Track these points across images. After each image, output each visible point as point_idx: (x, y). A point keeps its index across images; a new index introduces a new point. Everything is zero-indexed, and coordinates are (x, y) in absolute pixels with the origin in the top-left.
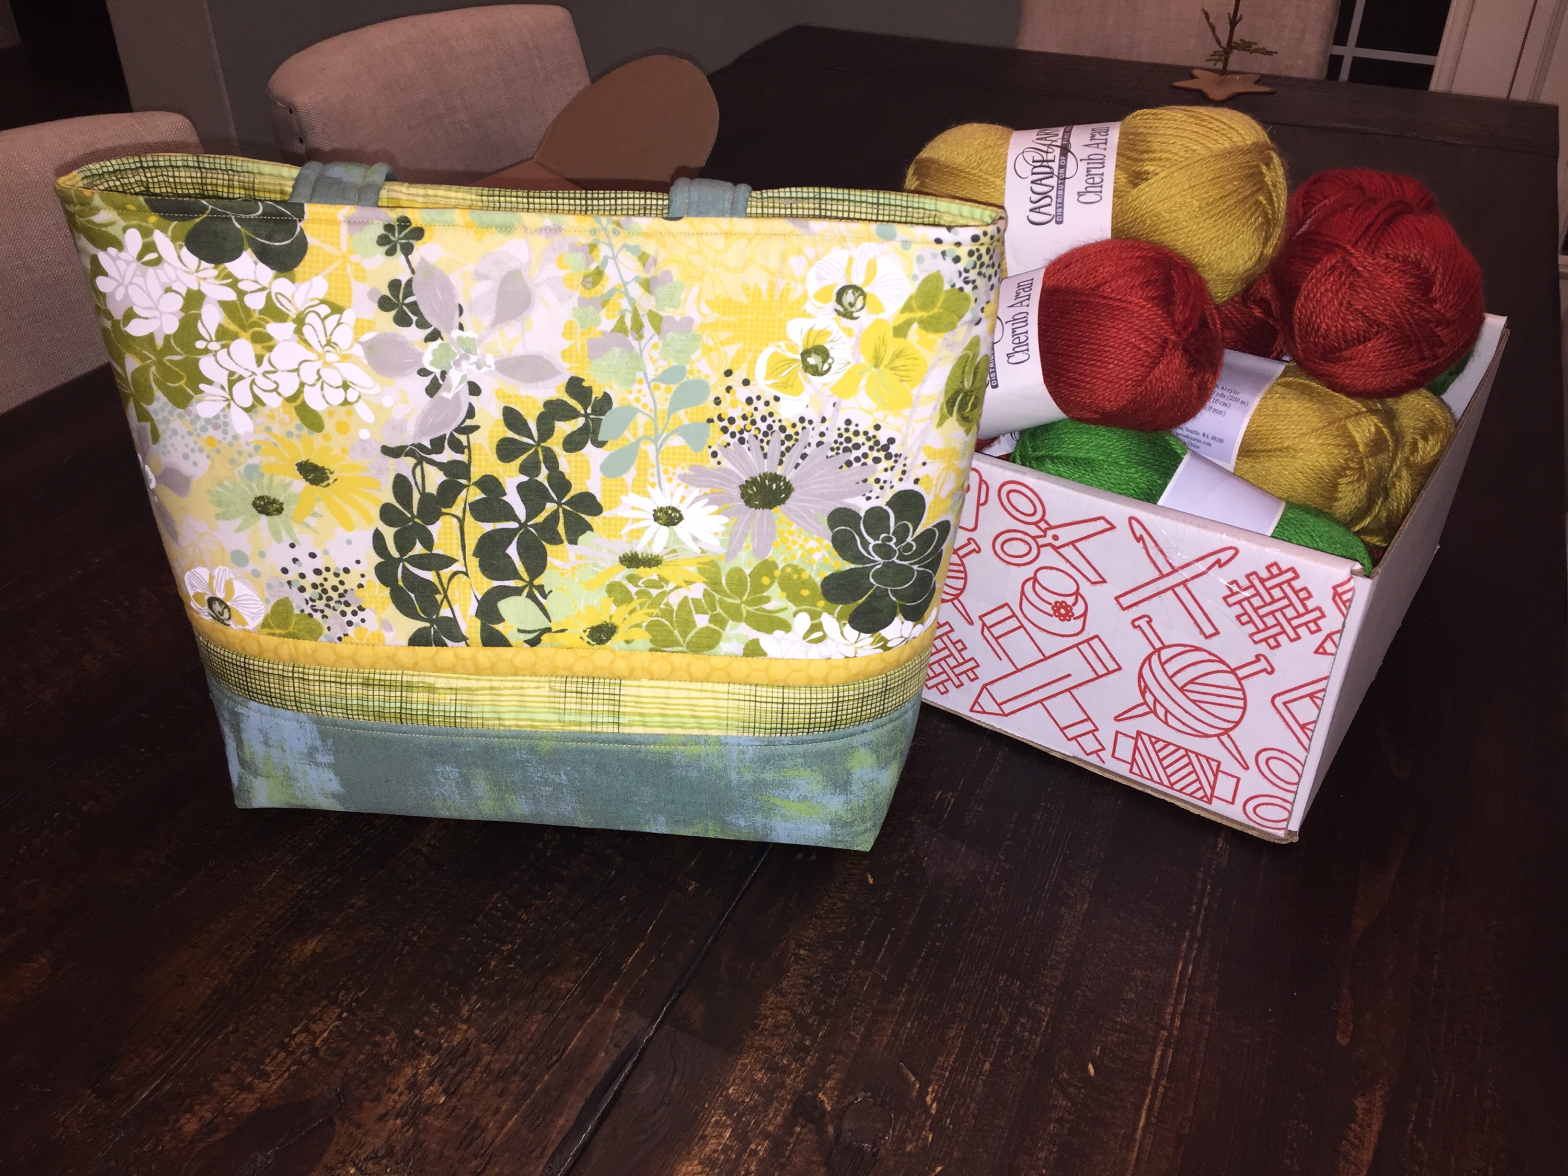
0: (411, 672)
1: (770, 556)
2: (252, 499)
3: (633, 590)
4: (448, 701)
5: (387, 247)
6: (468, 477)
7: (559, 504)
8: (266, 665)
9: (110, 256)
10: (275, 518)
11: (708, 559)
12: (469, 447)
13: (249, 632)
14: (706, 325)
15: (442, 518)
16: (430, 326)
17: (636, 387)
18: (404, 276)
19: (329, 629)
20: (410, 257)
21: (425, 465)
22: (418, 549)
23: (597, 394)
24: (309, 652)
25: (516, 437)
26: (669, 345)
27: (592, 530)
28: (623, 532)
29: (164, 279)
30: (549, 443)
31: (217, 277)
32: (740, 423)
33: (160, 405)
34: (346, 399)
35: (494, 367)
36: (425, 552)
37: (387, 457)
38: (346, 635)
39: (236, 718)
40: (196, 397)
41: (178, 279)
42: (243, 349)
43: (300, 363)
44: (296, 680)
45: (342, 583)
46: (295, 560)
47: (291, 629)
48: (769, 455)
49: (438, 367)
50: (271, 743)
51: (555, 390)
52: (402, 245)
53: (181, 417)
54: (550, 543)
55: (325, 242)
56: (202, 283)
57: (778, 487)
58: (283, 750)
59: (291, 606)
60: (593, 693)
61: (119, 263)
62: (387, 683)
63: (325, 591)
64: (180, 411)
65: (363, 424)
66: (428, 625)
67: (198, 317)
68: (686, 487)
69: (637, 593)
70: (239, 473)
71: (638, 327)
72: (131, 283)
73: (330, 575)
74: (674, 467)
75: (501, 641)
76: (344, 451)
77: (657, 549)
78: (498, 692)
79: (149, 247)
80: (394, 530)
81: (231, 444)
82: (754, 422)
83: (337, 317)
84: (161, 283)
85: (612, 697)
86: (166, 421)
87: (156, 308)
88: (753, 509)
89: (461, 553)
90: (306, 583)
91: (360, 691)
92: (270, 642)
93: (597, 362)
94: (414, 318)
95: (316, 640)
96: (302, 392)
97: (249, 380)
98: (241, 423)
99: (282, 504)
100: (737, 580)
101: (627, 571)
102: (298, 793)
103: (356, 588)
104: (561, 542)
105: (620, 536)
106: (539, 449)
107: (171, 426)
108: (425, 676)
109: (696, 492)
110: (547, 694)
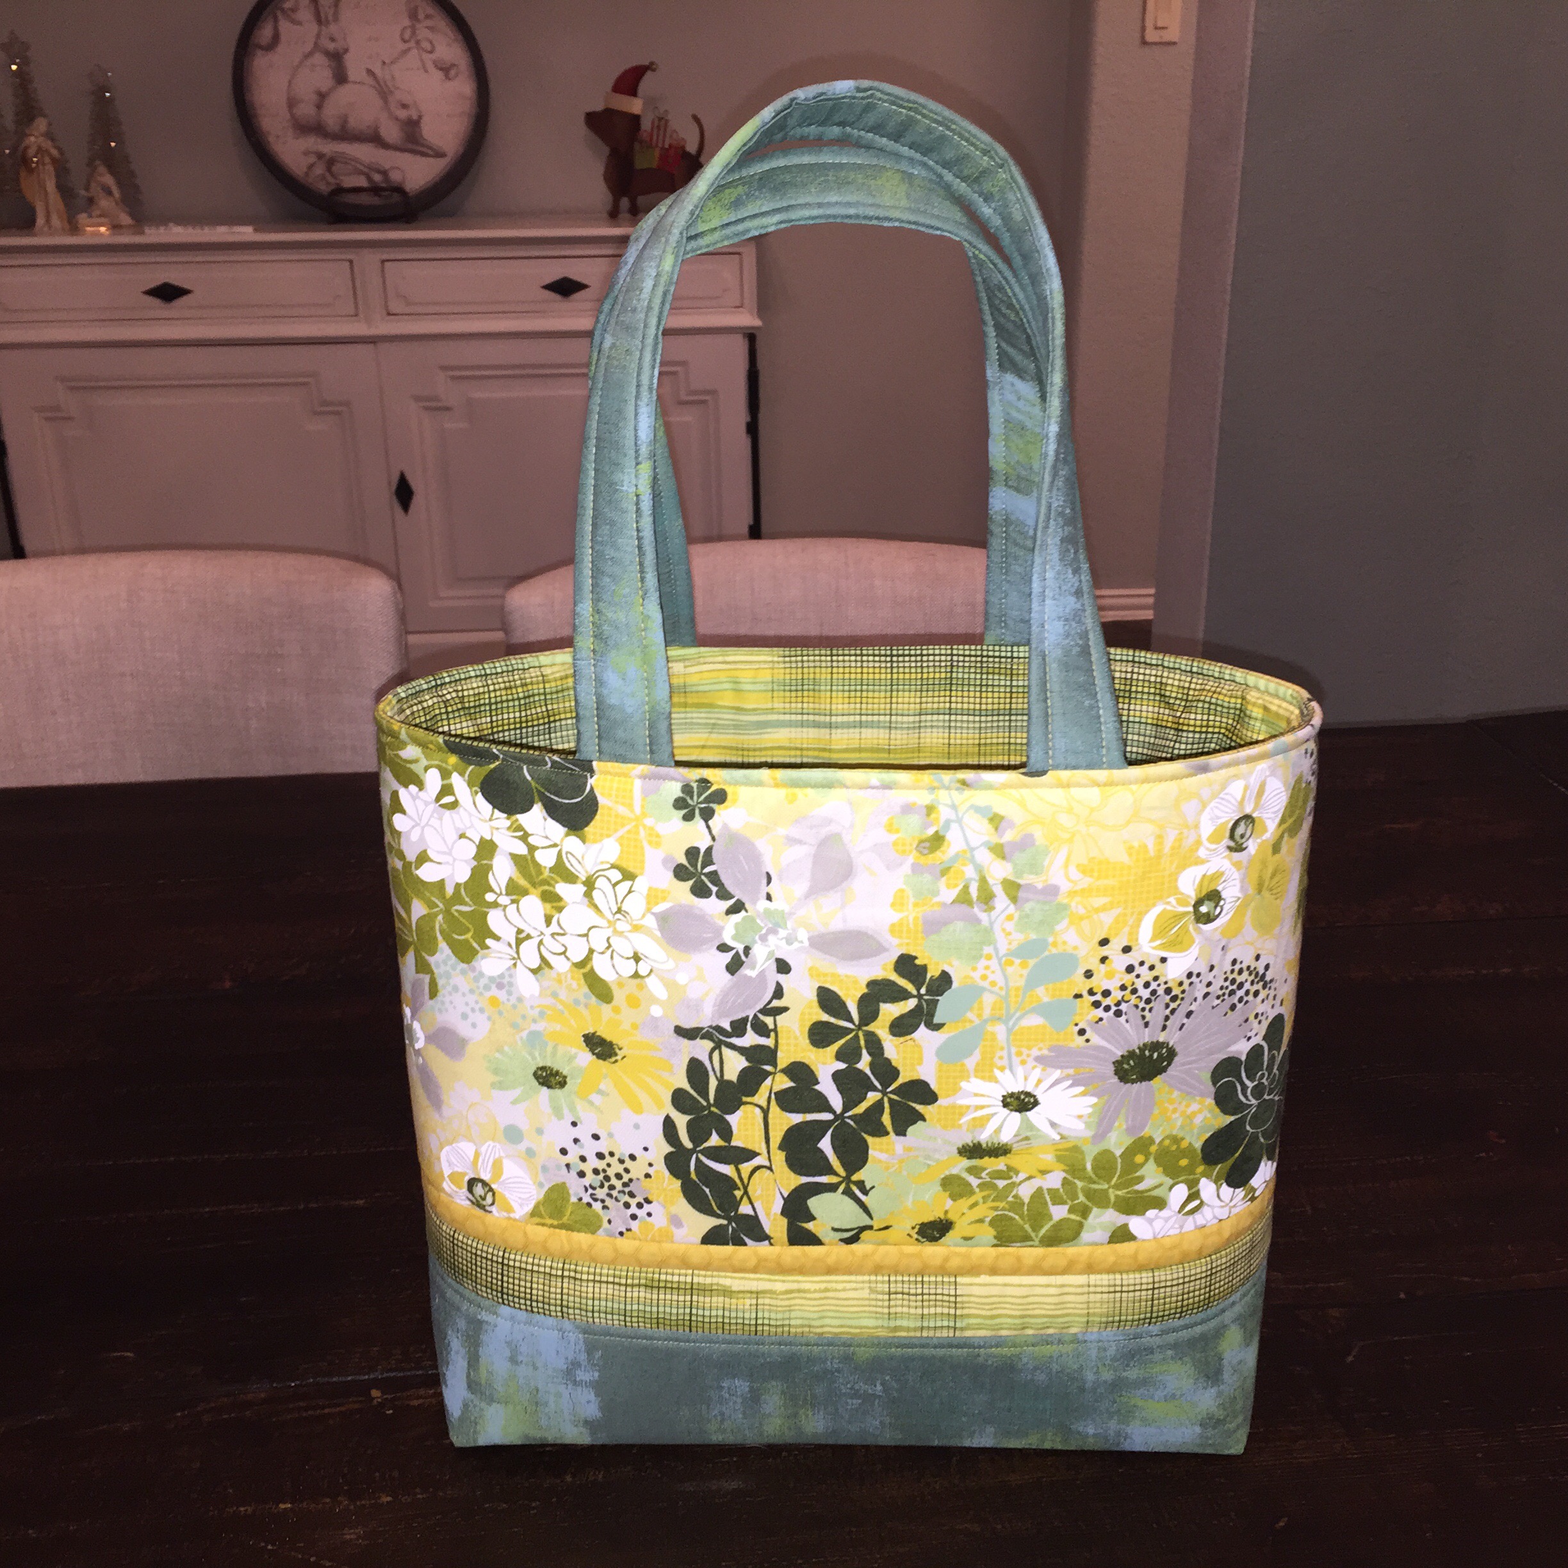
0: (703, 1273)
1: (1147, 1132)
2: (534, 1069)
3: (974, 1182)
4: (747, 1307)
5: (684, 812)
6: (774, 1064)
7: (884, 1093)
8: (530, 1260)
9: (410, 794)
10: (558, 1092)
11: (1070, 1145)
12: (775, 1030)
13: (515, 1220)
14: (1075, 892)
15: (742, 1108)
16: (733, 897)
17: (983, 963)
18: (703, 844)
19: (609, 1222)
20: (710, 822)
21: (724, 1049)
22: (715, 1140)
23: (933, 972)
24: (585, 1247)
25: (832, 1020)
26: (1027, 916)
27: (924, 1120)
28: (962, 1121)
29: (459, 824)
30: (871, 1028)
31: (509, 828)
32: (1117, 995)
33: (442, 958)
34: (636, 972)
35: (806, 943)
36: (722, 1143)
37: (681, 1039)
38: (629, 1230)
39: (476, 1329)
40: (482, 952)
41: (472, 826)
42: (532, 905)
43: (590, 929)
44: (566, 1280)
45: (627, 1171)
46: (576, 1141)
47: (565, 1220)
48: (1151, 1024)
49: (741, 942)
50: (520, 1358)
51: (883, 969)
52: (701, 809)
53: (463, 972)
54: (873, 1135)
55: (617, 802)
56: (495, 832)
57: (1160, 1055)
58: (535, 1368)
59: (568, 1193)
60: (922, 1294)
61: (417, 801)
62: (675, 1286)
63: (607, 1178)
64: (464, 966)
65: (655, 1000)
66: (725, 1222)
67: (489, 868)
68: (1043, 1070)
69: (979, 1186)
70: (521, 1038)
71: (987, 898)
72: (427, 824)
73: (614, 1161)
74: (1029, 1048)
75: (814, 1240)
76: (635, 1026)
77: (1005, 1137)
78: (808, 1296)
79: (447, 790)
80: (687, 1118)
81: (514, 1007)
82: (1134, 991)
83: (628, 883)
84: (457, 829)
85: (946, 1298)
86: (448, 976)
87: (450, 853)
88: (1129, 1085)
89: (764, 1145)
90: (587, 1168)
91: (642, 1294)
92: (539, 1233)
93: (934, 937)
94: (714, 889)
95: (593, 1233)
96: (591, 959)
97: (536, 941)
98: (527, 985)
99: (565, 1077)
100: (1104, 1165)
101: (965, 1163)
102: (543, 1422)
103: (642, 1177)
104: (887, 1133)
105: (960, 1126)
106: (861, 1034)
107: (452, 982)
108: (719, 1276)
109: (1057, 1074)
110: (867, 1296)
